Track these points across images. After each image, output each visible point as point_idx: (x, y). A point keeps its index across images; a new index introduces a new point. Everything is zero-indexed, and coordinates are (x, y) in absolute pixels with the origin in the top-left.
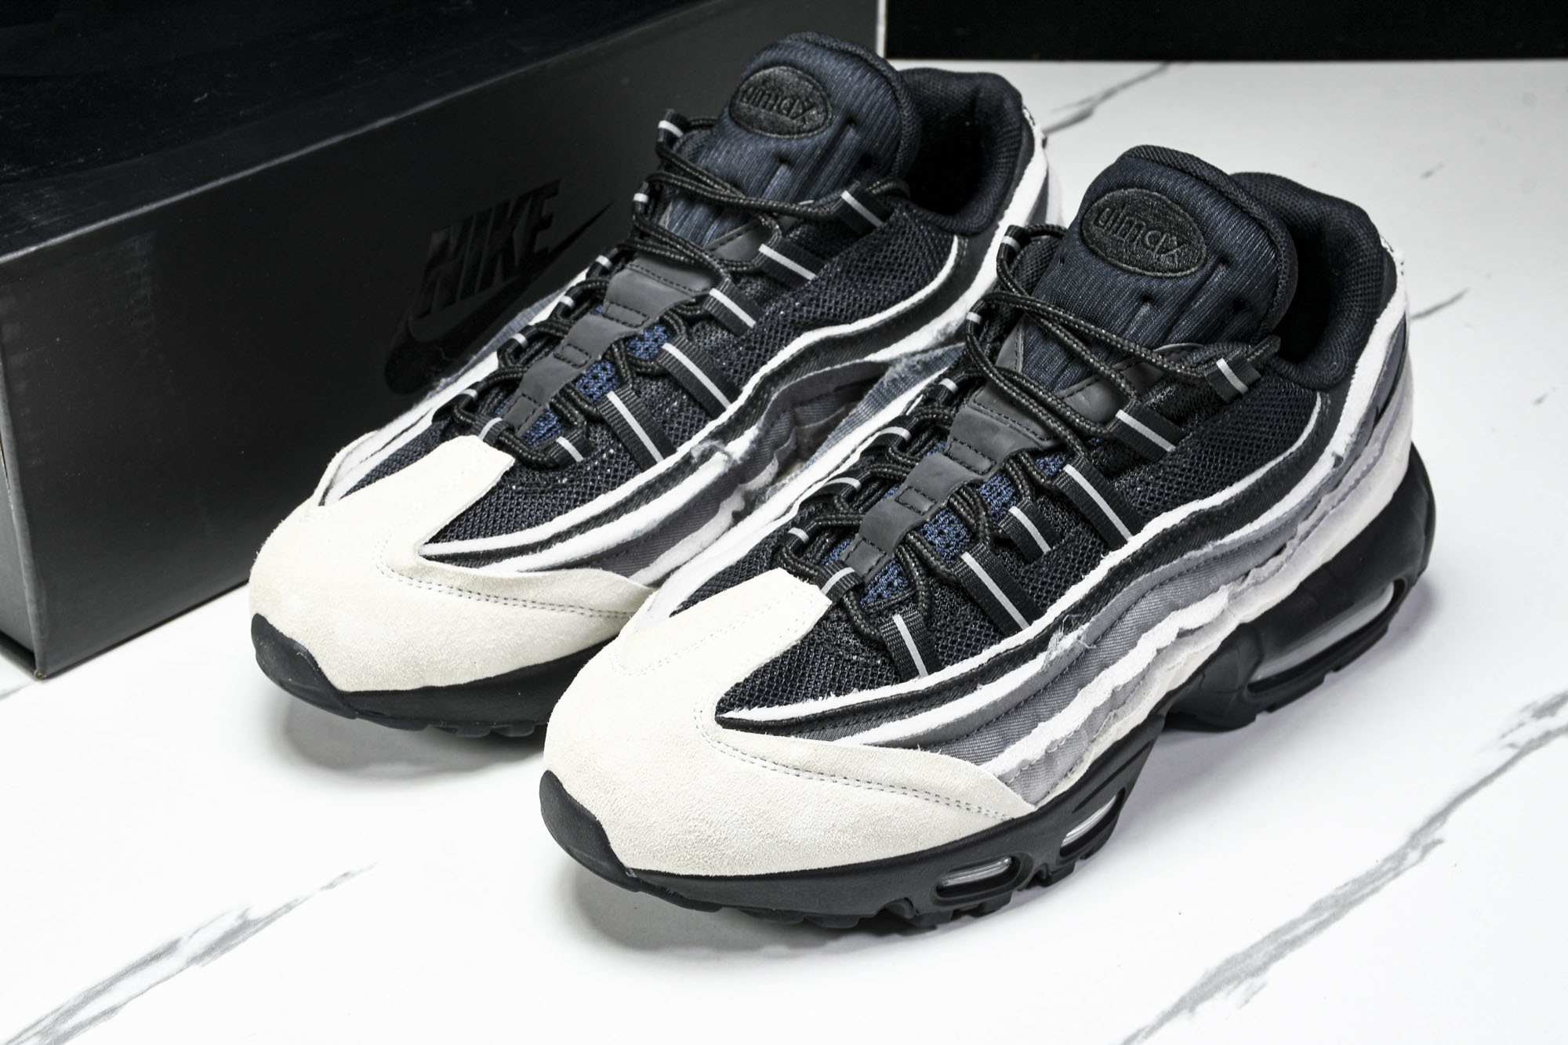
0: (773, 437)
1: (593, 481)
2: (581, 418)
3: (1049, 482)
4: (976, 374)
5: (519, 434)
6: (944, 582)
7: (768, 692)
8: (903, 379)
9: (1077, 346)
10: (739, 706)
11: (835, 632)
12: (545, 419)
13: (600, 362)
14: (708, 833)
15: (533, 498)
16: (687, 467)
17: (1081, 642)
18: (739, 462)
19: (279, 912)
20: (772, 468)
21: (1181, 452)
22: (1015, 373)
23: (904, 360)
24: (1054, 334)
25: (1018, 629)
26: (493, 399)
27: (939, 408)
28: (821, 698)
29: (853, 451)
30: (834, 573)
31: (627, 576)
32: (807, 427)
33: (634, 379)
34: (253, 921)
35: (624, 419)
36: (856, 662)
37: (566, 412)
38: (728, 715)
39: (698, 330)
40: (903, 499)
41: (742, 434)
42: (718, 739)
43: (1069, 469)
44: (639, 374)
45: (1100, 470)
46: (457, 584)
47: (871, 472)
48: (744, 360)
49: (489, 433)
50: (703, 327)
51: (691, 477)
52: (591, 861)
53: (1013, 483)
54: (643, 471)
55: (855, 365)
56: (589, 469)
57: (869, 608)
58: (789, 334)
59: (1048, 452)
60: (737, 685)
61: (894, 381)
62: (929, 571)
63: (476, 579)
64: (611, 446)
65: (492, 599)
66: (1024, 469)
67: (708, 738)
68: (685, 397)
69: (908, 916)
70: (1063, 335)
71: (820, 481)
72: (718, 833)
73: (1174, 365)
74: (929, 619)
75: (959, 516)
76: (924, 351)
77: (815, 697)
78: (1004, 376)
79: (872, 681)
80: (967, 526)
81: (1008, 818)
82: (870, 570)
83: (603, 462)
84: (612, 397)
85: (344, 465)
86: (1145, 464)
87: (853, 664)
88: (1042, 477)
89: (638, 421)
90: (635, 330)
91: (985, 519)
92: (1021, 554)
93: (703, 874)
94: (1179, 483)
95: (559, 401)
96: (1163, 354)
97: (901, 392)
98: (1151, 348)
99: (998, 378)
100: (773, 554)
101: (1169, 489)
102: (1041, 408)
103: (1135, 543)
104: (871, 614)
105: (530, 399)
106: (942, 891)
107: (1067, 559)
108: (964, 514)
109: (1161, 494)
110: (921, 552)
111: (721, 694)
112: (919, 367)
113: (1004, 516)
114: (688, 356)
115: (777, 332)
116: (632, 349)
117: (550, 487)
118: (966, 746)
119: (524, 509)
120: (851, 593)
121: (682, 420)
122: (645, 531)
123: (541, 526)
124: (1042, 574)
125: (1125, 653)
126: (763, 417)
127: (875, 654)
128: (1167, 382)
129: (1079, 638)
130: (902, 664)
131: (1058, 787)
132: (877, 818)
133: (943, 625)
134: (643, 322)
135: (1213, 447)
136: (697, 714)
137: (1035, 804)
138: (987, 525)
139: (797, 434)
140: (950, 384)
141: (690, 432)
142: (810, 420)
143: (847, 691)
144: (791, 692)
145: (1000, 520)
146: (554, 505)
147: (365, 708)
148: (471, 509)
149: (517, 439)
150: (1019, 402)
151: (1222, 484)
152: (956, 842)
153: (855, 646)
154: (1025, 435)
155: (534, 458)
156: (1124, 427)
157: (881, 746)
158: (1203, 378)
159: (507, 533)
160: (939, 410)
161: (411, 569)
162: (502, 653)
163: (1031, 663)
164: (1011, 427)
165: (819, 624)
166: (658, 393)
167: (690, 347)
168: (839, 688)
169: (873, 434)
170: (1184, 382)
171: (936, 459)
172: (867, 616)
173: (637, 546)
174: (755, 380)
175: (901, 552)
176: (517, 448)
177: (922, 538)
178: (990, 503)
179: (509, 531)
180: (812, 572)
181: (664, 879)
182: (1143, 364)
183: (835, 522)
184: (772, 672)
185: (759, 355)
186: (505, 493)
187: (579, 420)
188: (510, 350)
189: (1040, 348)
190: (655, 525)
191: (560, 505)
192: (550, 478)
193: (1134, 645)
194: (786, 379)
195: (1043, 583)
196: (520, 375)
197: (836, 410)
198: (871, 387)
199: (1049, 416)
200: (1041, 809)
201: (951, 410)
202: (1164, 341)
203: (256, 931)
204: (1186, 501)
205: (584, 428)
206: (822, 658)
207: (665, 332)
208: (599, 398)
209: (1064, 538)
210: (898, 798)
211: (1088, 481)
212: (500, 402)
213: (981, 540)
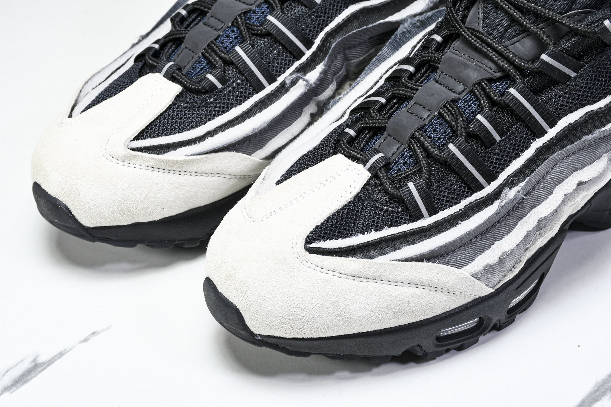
0: (333, 69)
1: (228, 99)
2: (220, 62)
3: (499, 99)
4: (453, 32)
5: (184, 72)
6: (438, 161)
7: (335, 231)
8: (409, 32)
9: (517, 14)
10: (318, 240)
11: (373, 192)
12: (199, 62)
13: (230, 27)
14: (303, 315)
15: (194, 110)
16: (283, 89)
17: (520, 194)
18: (314, 86)
19: (56, 358)
20: (332, 87)
21: (580, 77)
22: (478, 32)
23: (409, 20)
24: (502, 7)
25: (483, 188)
26: (169, 49)
27: (432, 53)
28: (366, 233)
29: (381, 78)
30: (372, 157)
31: (250, 155)
32: (353, 61)
33: (250, 37)
34: (40, 364)
35: (245, 62)
36: (387, 210)
37: (211, 58)
38: (312, 245)
39: (287, 6)
40: (412, 110)
41: (315, 68)
42: (306, 260)
43: (512, 91)
44: (253, 34)
45: (530, 90)
46: (151, 164)
47: (392, 93)
48: (315, 23)
49: (166, 71)
50: (290, 4)
51: (285, 95)
52: (234, 330)
53: (478, 99)
54: (257, 93)
55: (380, 24)
56: (226, 92)
57: (393, 177)
58: (341, 7)
59: (499, 79)
60: (317, 227)
61: (403, 33)
62: (428, 155)
63: (161, 161)
64: (239, 78)
65: (172, 172)
66: (484, 90)
67: (301, 260)
68: (280, 47)
69: (420, 354)
70: (507, 7)
71: (361, 96)
72: (308, 315)
73: (577, 25)
74: (429, 184)
75: (446, 120)
76: (421, 14)
77: (363, 233)
78: (471, 33)
79: (396, 222)
80: (451, 126)
81: (477, 297)
82: (393, 154)
83: (234, 88)
84: (238, 49)
85: (83, 90)
86: (558, 85)
87: (384, 212)
88: (495, 96)
89: (254, 63)
90: (251, 7)
91: (462, 123)
92: (483, 142)
93: (300, 337)
94: (579, 96)
95: (207, 52)
96: (568, 17)
97: (408, 39)
98: (561, 14)
99: (468, 35)
100: (335, 144)
101: (573, 99)
102: (494, 53)
103: (552, 133)
104: (395, 181)
105: (190, 50)
106: (439, 339)
107: (511, 144)
108: (449, 119)
109: (568, 102)
110: (423, 143)
111: (307, 233)
112: (418, 24)
113: (472, 120)
114: (282, 23)
115: (334, 6)
116: (249, 18)
117: (203, 104)
118: (452, 258)
119: (189, 118)
120: (382, 169)
121: (279, 61)
122: (260, 129)
123: (199, 128)
124: (496, 154)
125: (546, 198)
126: (327, 58)
127: (397, 205)
128: (572, 35)
129: (519, 192)
130: (414, 211)
131: (506, 277)
132: (401, 302)
133: (438, 187)
134: (255, 2)
135: (600, 72)
136: (294, 245)
137: (493, 287)
138: (463, 126)
139: (347, 65)
140: (438, 38)
141: (284, 68)
142: (355, 58)
143: (381, 228)
144: (348, 230)
145: (469, 123)
146: (206, 115)
147: (100, 236)
148: (157, 118)
149: (183, 75)
150: (481, 49)
151: (605, 94)
152: (447, 312)
153: (386, 201)
154: (485, 69)
155: (193, 87)
156: (545, 63)
157: (402, 261)
158: (595, 33)
159: (179, 133)
160: (432, 54)
161: (123, 156)
162: (179, 202)
163: (490, 207)
164: (476, 64)
165: (364, 188)
166: (265, 46)
167: (283, 17)
168: (377, 226)
169: (392, 67)
170: (584, 35)
171: (431, 85)
172: (392, 182)
173: (255, 137)
174: (322, 35)
175: (411, 143)
176: (183, 81)
177: (424, 134)
178: (463, 112)
179: (180, 131)
180: (359, 156)
181: (278, 340)
182: (557, 24)
183: (371, 125)
184: (337, 219)
185: (324, 20)
186: (178, 108)
187: (219, 63)
188: (177, 20)
189: (492, 15)
190: (265, 125)
191: (210, 114)
192: (203, 98)
193: (551, 193)
194: (340, 34)
195: (497, 159)
196: (184, 35)
197: (369, 51)
198: (390, 38)
199: (500, 58)
200: (496, 290)
201: (439, 54)
202: (570, 9)
203: (42, 370)
204: (583, 105)
205: (222, 68)
206: (366, 208)
207: (268, 8)
208: (230, 49)
209: (509, 131)
210: (414, 290)
211: (524, 97)
212: (173, 51)
213: (459, 135)
